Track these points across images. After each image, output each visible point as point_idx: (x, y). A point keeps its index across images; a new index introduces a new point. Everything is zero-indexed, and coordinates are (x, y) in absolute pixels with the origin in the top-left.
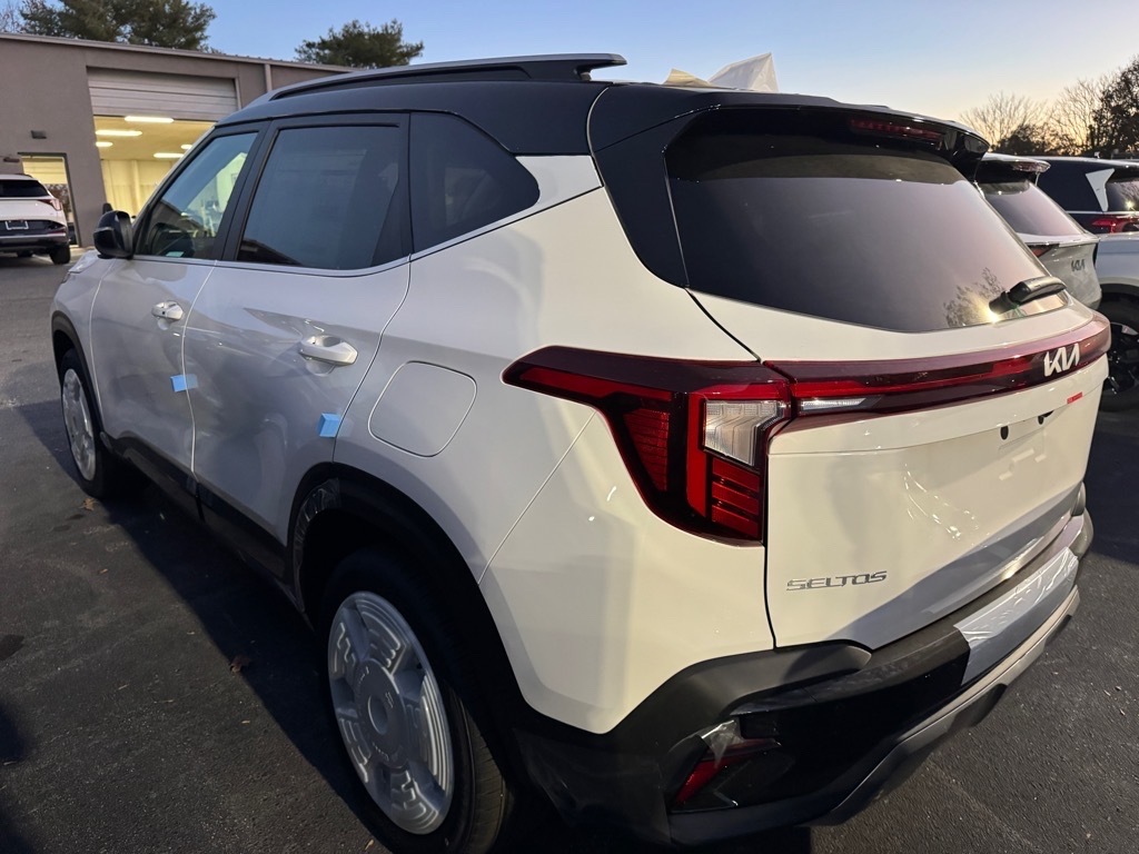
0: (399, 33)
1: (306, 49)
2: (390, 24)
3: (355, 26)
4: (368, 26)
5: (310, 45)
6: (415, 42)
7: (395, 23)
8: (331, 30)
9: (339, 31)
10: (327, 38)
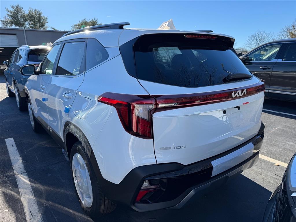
3: (85, 20)
5: (75, 25)
9: (81, 21)
10: (79, 23)
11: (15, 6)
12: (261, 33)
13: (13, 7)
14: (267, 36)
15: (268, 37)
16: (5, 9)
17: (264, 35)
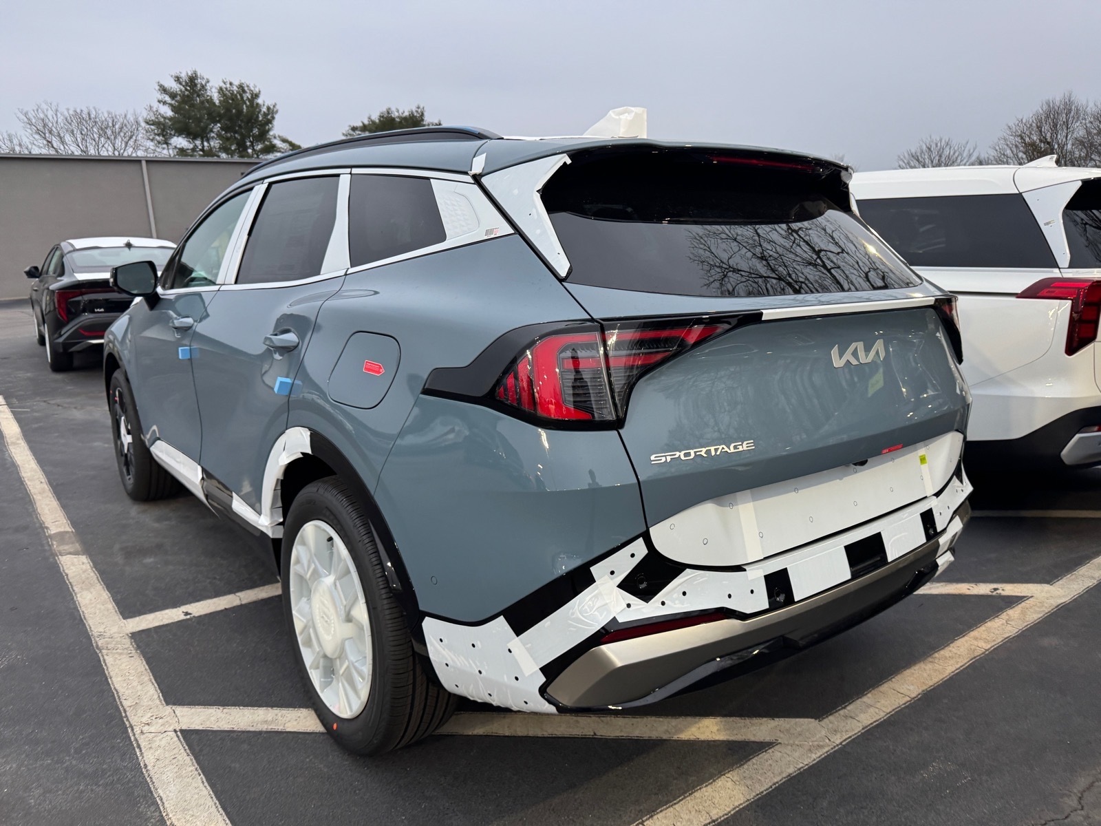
0: (422, 114)
1: (352, 132)
2: (414, 109)
3: (388, 113)
5: (354, 129)
7: (418, 108)
9: (375, 117)
10: (366, 122)
11: (184, 76)
12: (937, 146)
13: (178, 79)
14: (956, 154)
15: (959, 158)
16: (158, 88)
17: (946, 152)
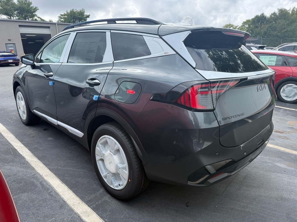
0: (84, 12)
1: (61, 16)
2: (82, 10)
3: (73, 10)
4: (76, 10)
6: (88, 14)
8: (67, 11)
